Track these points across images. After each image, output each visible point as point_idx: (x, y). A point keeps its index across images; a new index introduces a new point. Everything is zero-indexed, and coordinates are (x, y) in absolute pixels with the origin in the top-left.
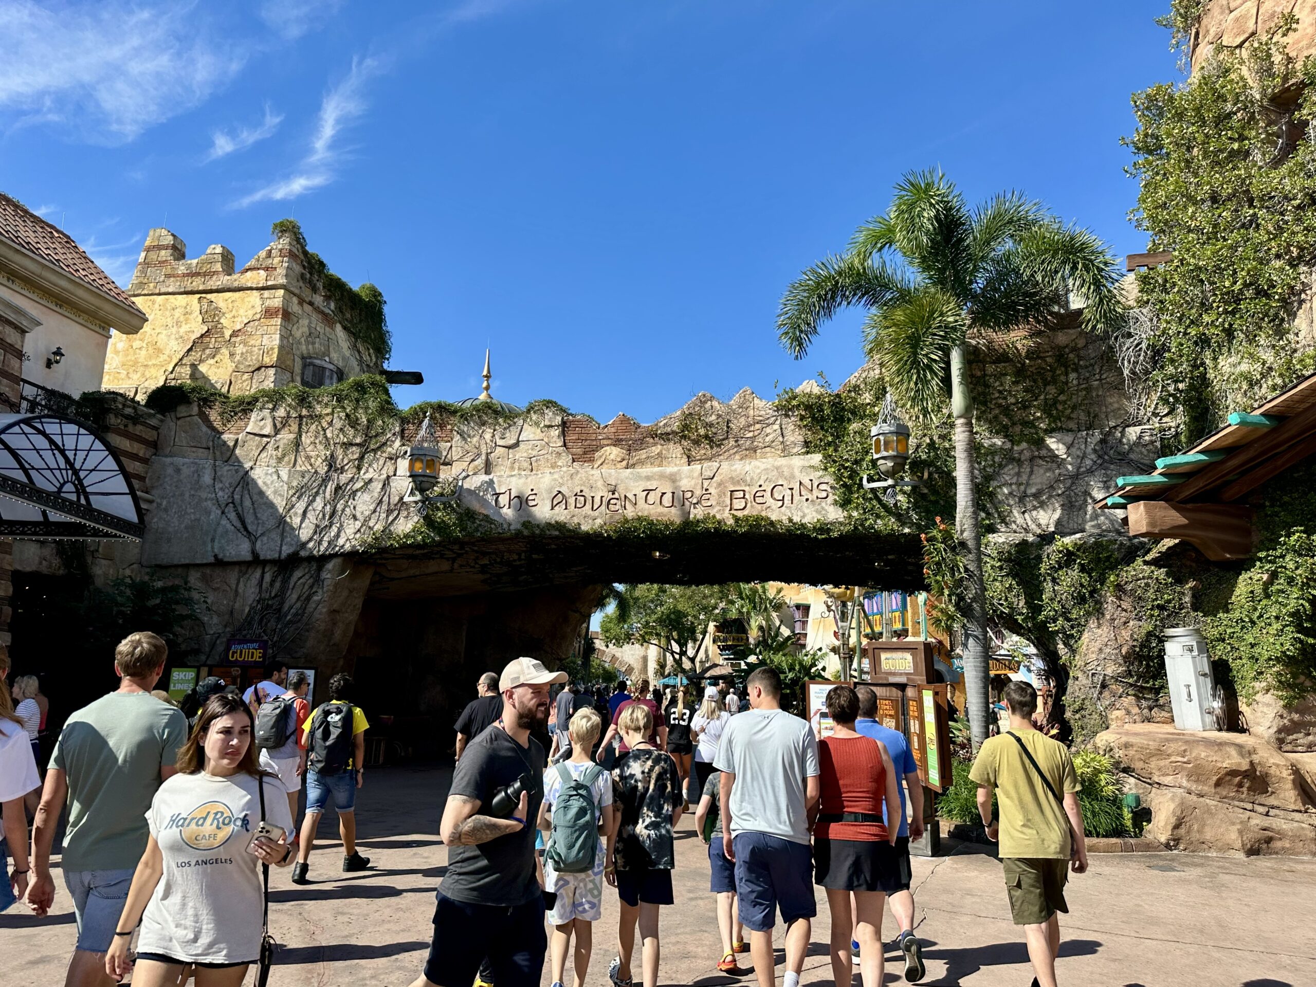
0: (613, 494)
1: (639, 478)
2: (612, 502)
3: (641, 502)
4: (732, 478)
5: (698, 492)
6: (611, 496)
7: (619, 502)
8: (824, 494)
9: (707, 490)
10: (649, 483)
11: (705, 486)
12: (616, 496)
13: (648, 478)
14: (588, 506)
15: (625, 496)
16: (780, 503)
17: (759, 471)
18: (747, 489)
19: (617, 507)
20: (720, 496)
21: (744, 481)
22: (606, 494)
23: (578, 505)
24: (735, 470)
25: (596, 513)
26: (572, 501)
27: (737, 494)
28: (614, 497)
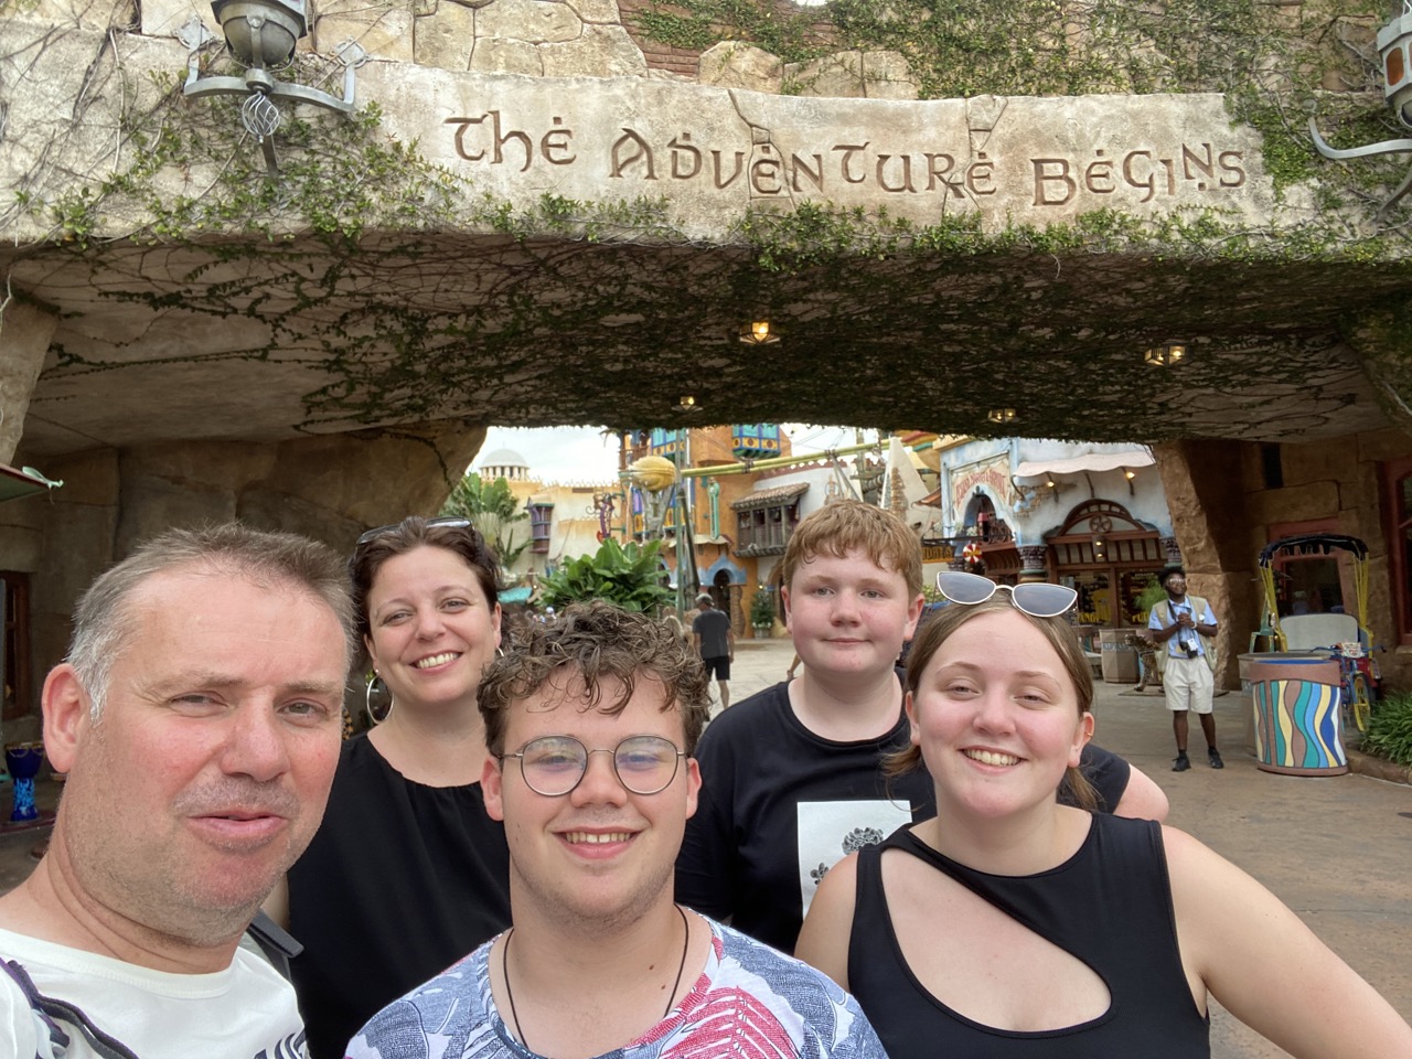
0: (766, 150)
1: (822, 117)
2: (765, 168)
3: (833, 175)
4: (1036, 132)
5: (961, 159)
6: (759, 154)
7: (779, 173)
8: (1234, 177)
9: (982, 155)
10: (846, 131)
11: (978, 146)
12: (773, 155)
13: (844, 119)
14: (706, 175)
15: (795, 158)
16: (1145, 192)
17: (1095, 119)
18: (1069, 157)
19: (777, 183)
20: (1013, 171)
21: (1065, 141)
22: (746, 148)
23: (681, 171)
24: (1042, 115)
25: (727, 194)
26: (663, 157)
27: (1049, 169)
28: (767, 156)
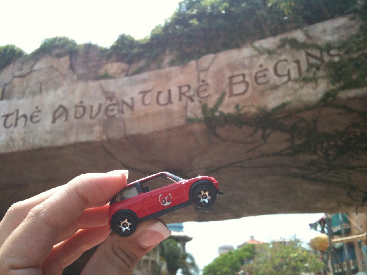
0: (111, 100)
2: (110, 108)
3: (138, 105)
6: (109, 102)
7: (116, 108)
9: (203, 81)
10: (145, 86)
11: (202, 78)
12: (114, 101)
13: (144, 81)
15: (123, 101)
16: (286, 78)
18: (246, 72)
19: (115, 112)
20: (218, 84)
21: (243, 65)
22: (103, 102)
23: (77, 116)
25: (94, 121)
26: (72, 113)
27: (236, 80)
28: (111, 103)
